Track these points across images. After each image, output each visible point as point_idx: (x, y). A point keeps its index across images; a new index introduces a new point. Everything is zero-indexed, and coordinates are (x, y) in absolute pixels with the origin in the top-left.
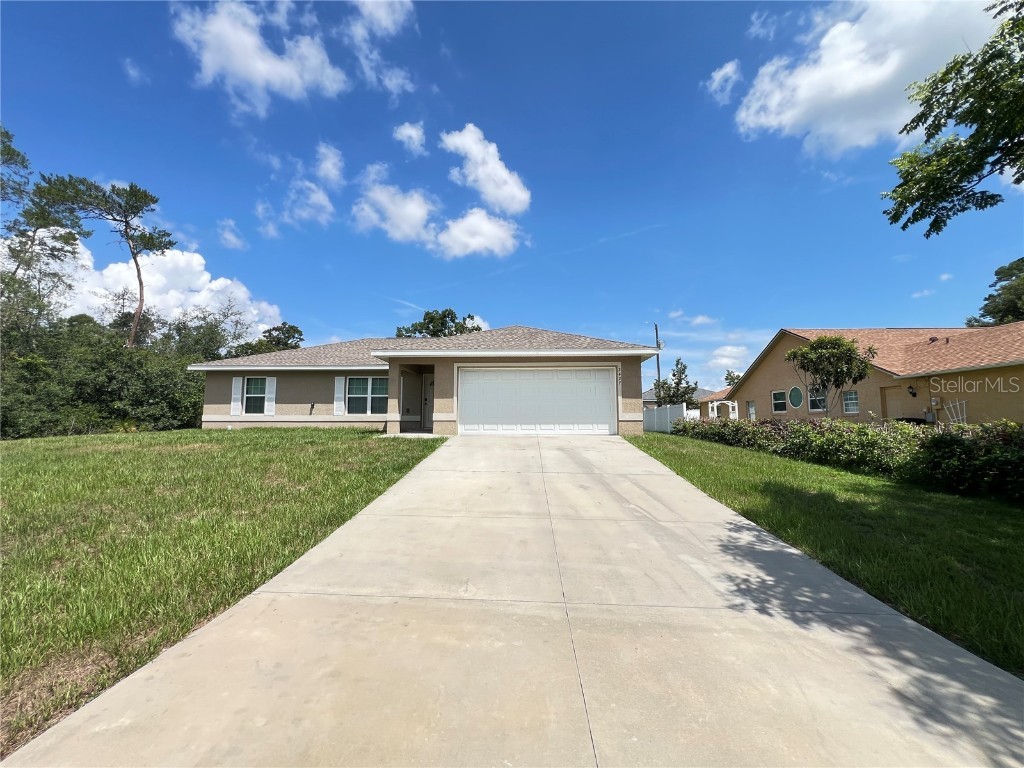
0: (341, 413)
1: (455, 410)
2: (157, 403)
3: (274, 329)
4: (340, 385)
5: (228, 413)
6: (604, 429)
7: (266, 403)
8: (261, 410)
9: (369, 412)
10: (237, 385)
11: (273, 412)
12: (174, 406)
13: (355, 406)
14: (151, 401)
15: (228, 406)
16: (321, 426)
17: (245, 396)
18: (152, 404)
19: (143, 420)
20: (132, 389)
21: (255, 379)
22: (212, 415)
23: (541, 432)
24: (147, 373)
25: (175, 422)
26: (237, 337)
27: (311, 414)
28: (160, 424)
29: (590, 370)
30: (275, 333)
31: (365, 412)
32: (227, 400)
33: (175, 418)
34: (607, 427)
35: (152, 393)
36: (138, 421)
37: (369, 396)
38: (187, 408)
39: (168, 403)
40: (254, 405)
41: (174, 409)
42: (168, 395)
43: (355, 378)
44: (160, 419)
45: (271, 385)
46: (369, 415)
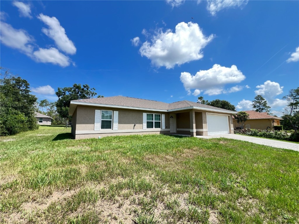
0: (145, 128)
1: (207, 128)
4: (145, 116)
6: (227, 132)
7: (112, 124)
9: (154, 127)
10: (98, 114)
11: (117, 128)
13: (150, 125)
15: (92, 125)
22: (81, 130)
27: (134, 129)
31: (152, 127)
32: (92, 122)
43: (150, 113)
46: (154, 129)
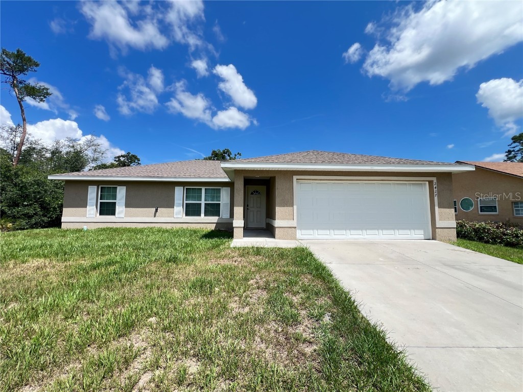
0: (180, 216)
1: (295, 217)
2: (31, 205)
3: (122, 156)
4: (179, 192)
5: (85, 216)
6: (419, 234)
7: (117, 207)
8: (113, 213)
9: (203, 215)
10: (92, 192)
11: (124, 215)
12: (45, 207)
13: (192, 210)
14: (25, 203)
15: (84, 209)
16: (164, 226)
17: (99, 201)
18: (26, 206)
19: (19, 218)
20: (9, 195)
21: (107, 188)
22: (70, 217)
23: (366, 237)
24: (22, 182)
25: (45, 219)
26: (95, 160)
27: (155, 216)
28: (33, 221)
29: (406, 184)
30: (122, 159)
31: (199, 215)
32: (84, 204)
33: (46, 216)
34: (422, 232)
35: (26, 197)
36: (14, 218)
37: (203, 202)
38: (54, 208)
39: (40, 204)
40: (107, 209)
41: (44, 209)
42: (39, 199)
43: (192, 188)
44: (33, 216)
45: (121, 192)
46: (203, 218)
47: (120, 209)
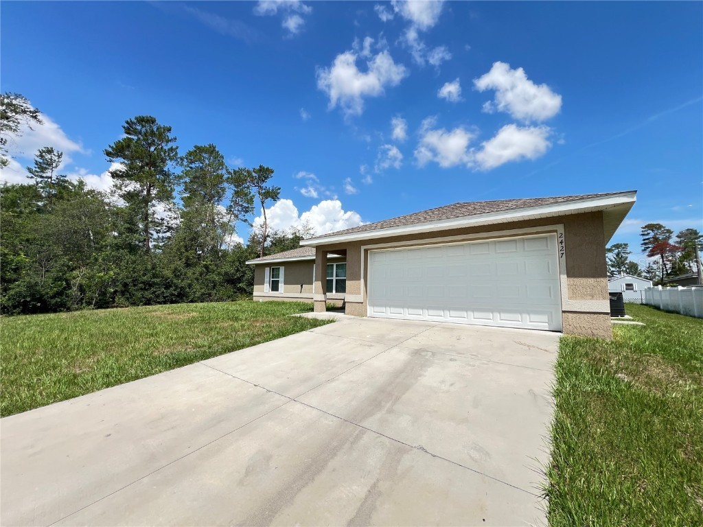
1: (362, 292)
5: (264, 291)
6: (540, 321)
7: (280, 284)
8: (278, 290)
11: (283, 291)
15: (263, 286)
17: (271, 279)
22: (257, 292)
23: (450, 319)
27: (301, 292)
31: (332, 291)
34: (545, 318)
37: (334, 278)
40: (275, 287)
45: (282, 272)
46: (334, 294)
47: (281, 286)
